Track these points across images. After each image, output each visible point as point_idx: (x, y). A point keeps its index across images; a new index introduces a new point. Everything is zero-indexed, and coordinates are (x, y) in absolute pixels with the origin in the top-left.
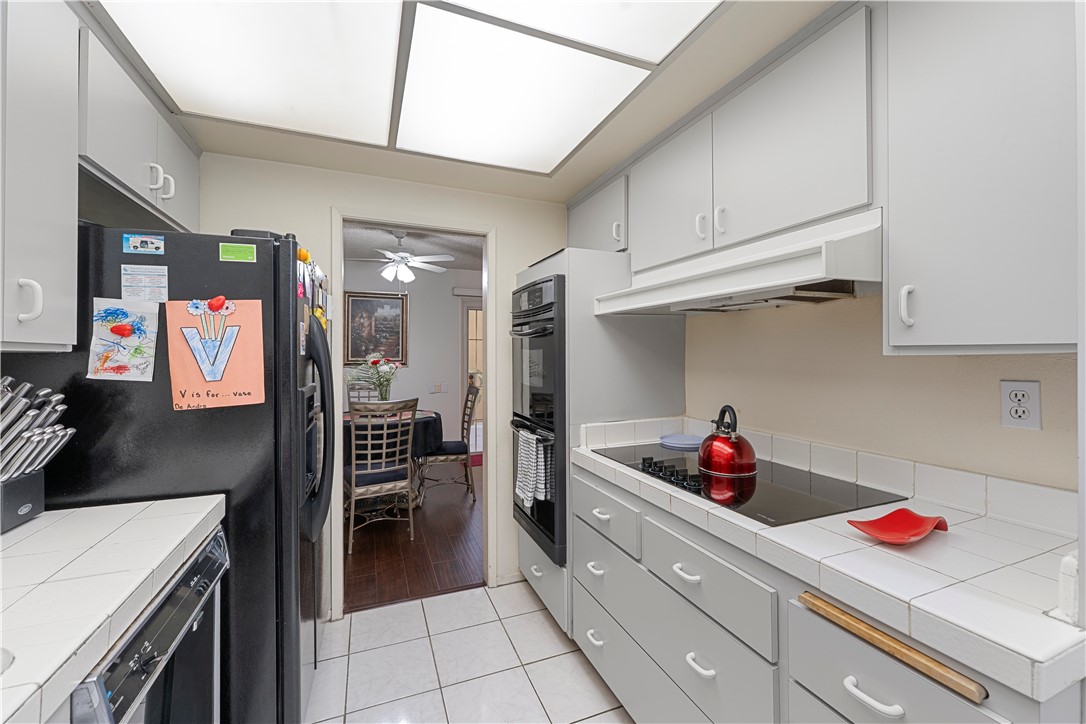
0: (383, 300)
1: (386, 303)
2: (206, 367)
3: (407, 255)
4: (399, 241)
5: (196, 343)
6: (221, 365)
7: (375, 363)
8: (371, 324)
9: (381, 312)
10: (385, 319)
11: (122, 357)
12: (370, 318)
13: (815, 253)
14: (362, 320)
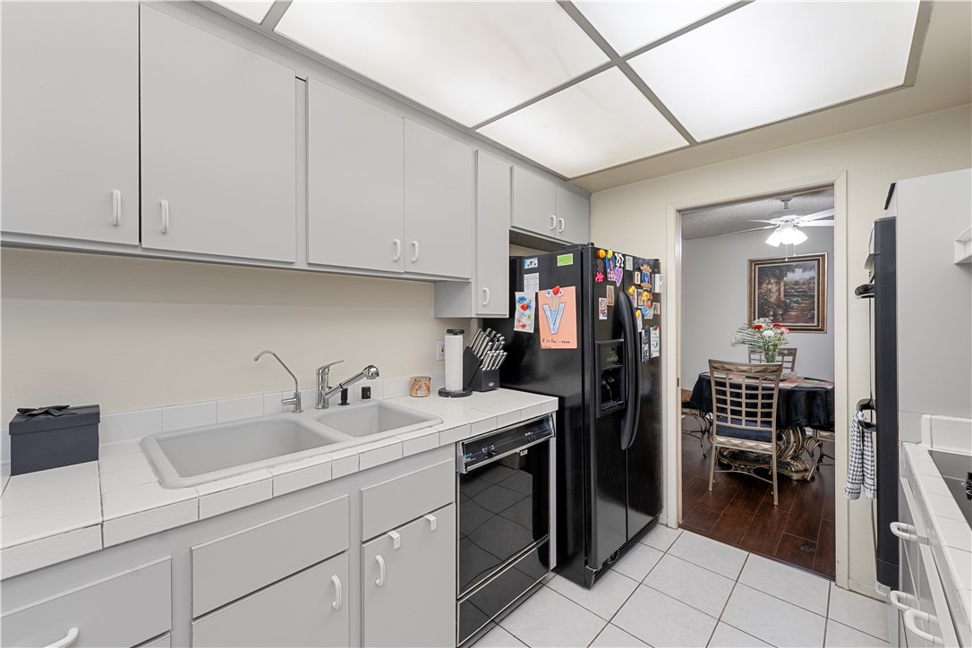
0: (794, 264)
1: (797, 267)
2: (551, 326)
3: (794, 217)
4: (786, 205)
5: (548, 313)
6: (557, 325)
7: (757, 327)
8: (779, 289)
10: (797, 283)
11: (525, 320)
12: (778, 283)
14: (770, 286)
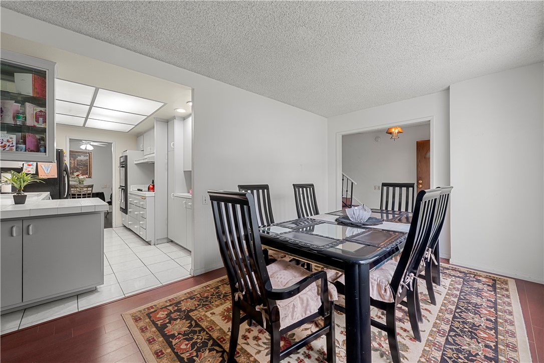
0: (80, 154)
2: (46, 171)
3: (91, 142)
5: (44, 167)
6: (49, 171)
7: (78, 175)
8: (75, 162)
9: (79, 158)
10: (81, 161)
11: (29, 169)
12: (74, 160)
13: (146, 158)
14: (71, 161)
